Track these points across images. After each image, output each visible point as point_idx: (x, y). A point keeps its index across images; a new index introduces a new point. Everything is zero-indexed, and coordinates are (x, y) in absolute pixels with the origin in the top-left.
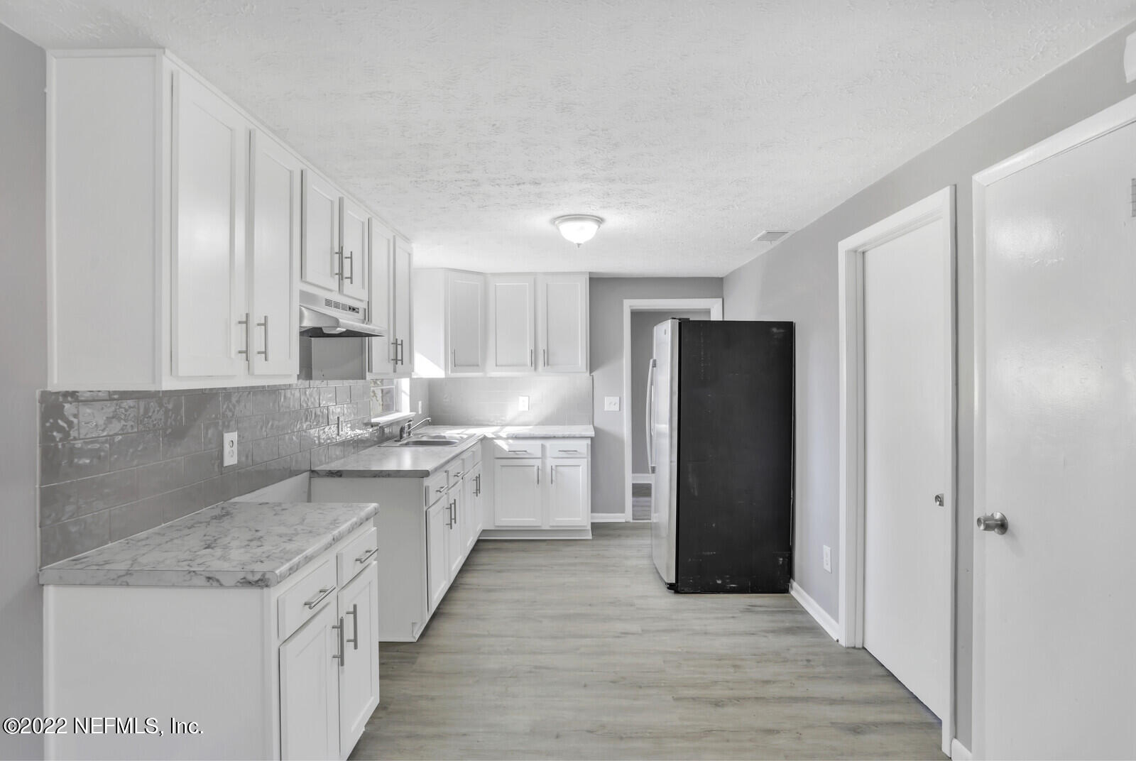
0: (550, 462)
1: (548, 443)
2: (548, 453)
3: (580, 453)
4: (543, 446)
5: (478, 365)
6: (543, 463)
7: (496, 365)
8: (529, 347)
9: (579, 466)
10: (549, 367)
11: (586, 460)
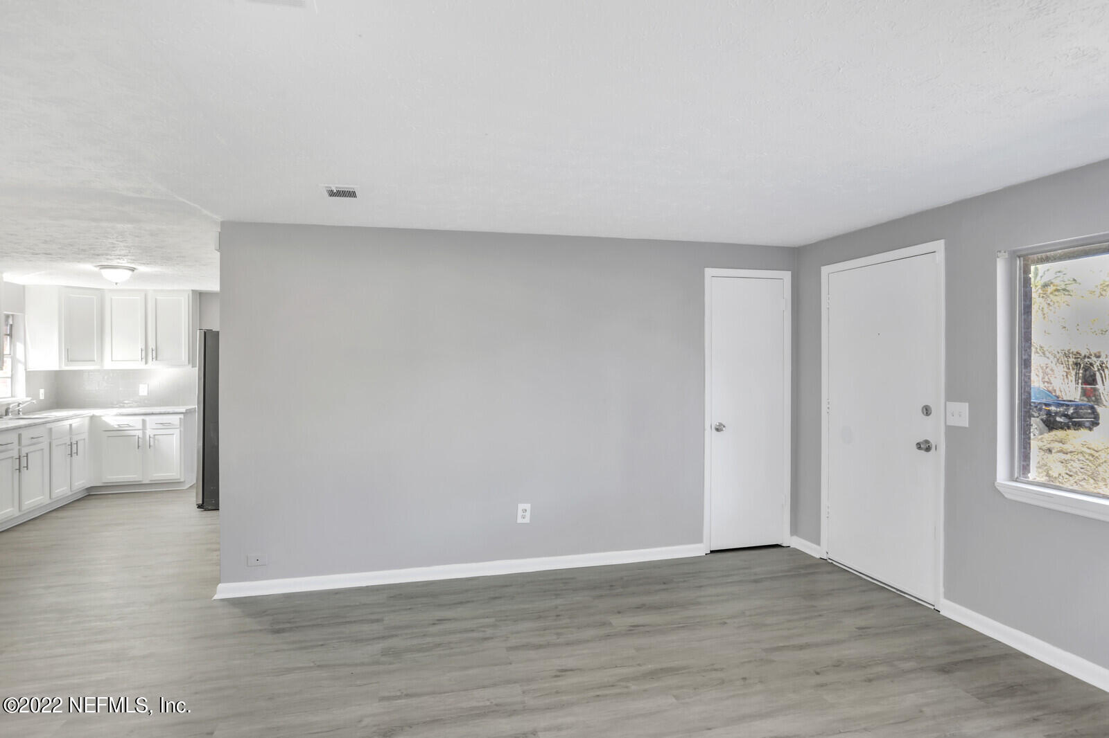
0: (149, 432)
1: (147, 418)
2: (148, 426)
3: (173, 425)
4: (144, 421)
5: (94, 361)
6: (144, 434)
7: (112, 361)
8: (141, 345)
9: (173, 434)
10: (157, 362)
11: (178, 430)
